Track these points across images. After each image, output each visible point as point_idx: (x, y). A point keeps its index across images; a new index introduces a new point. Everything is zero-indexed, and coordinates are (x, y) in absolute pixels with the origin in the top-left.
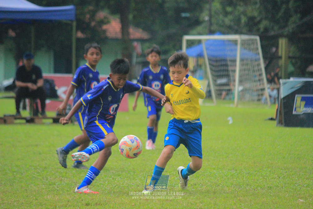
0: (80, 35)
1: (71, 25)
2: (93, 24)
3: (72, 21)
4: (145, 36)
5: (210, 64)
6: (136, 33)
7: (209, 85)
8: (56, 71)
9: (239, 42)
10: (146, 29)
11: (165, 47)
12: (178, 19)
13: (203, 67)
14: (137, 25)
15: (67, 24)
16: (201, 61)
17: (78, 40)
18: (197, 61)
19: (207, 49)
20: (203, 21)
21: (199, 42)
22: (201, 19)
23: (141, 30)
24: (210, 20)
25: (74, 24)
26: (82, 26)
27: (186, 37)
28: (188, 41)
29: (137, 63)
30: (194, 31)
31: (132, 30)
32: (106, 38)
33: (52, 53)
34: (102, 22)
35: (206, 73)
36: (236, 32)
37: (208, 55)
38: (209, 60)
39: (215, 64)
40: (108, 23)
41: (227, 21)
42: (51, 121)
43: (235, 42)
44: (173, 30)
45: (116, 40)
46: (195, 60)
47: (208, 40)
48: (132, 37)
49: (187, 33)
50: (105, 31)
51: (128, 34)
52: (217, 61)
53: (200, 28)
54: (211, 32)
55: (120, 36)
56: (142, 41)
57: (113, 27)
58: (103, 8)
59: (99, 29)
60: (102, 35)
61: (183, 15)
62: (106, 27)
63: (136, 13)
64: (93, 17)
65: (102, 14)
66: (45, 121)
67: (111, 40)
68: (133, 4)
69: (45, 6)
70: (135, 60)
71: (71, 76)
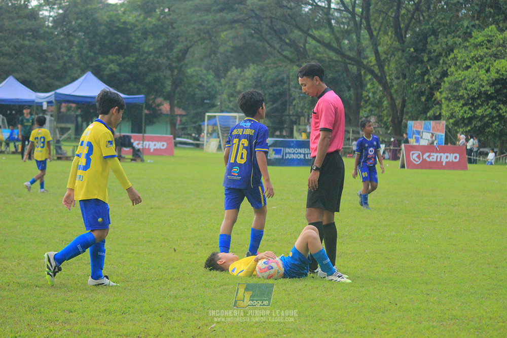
0: (146, 112)
1: (142, 107)
2: (154, 106)
3: (142, 104)
4: (184, 113)
5: (221, 130)
6: (178, 111)
7: (220, 142)
8: (132, 132)
9: (238, 117)
10: (184, 109)
11: (194, 120)
12: (202, 103)
13: (217, 131)
14: (180, 107)
15: (139, 105)
16: (215, 128)
17: (146, 114)
18: (213, 128)
19: (219, 121)
20: (217, 105)
21: (215, 116)
22: (215, 104)
23: (181, 109)
24: (221, 104)
25: (144, 105)
26: (148, 107)
27: (208, 114)
28: (208, 116)
29: (179, 128)
30: (211, 111)
31: (176, 109)
32: (161, 113)
33: (130, 121)
34: (159, 105)
35: (218, 134)
36: (236, 112)
37: (220, 124)
38: (220, 127)
39: (224, 129)
40: (163, 105)
41: (231, 106)
42: (130, 160)
43: (235, 117)
44: (199, 110)
45: (168, 115)
46: (212, 127)
47: (219, 116)
48: (176, 113)
49: (208, 112)
50: (160, 110)
51: (174, 111)
52: (225, 128)
53: (215, 109)
54: (222, 112)
55: (169, 113)
56: (181, 116)
57: (166, 107)
58: (159, 97)
59: (157, 108)
60: (159, 112)
61: (206, 101)
62: (161, 107)
63: (179, 100)
64: (154, 102)
65: (159, 100)
66: (126, 160)
67: (164, 114)
68: (177, 95)
69: (127, 95)
70: (177, 127)
71: (141, 135)
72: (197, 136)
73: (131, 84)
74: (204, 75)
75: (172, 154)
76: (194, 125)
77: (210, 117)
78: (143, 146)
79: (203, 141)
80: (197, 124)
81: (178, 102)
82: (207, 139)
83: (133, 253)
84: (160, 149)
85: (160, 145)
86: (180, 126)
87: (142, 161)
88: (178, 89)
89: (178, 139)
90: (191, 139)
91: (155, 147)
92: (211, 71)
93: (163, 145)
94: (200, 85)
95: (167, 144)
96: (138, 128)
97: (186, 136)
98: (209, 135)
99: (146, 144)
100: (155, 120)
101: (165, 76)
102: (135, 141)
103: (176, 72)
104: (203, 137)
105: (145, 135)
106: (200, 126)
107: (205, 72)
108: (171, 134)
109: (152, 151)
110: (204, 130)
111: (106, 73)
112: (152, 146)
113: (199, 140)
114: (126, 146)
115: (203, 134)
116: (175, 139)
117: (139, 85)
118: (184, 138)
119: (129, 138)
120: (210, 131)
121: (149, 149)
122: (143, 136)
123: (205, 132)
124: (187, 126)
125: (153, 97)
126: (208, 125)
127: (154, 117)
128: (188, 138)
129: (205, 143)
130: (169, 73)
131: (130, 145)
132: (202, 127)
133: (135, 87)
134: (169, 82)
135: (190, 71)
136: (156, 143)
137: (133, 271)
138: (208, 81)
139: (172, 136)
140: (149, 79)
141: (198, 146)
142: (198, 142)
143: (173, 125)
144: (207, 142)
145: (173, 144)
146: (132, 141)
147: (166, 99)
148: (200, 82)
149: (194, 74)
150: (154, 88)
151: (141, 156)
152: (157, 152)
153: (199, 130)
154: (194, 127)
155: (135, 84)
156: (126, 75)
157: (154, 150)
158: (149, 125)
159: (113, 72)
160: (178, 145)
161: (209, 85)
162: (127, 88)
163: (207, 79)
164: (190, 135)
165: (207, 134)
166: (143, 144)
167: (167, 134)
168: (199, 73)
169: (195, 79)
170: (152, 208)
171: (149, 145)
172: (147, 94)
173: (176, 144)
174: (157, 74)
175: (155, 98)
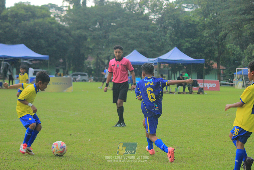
0: (205, 68)
1: (203, 65)
2: (209, 64)
3: (203, 64)
4: (224, 68)
5: (244, 77)
6: (222, 67)
7: (244, 83)
8: (197, 79)
10: (225, 66)
11: (230, 72)
12: (234, 63)
13: (242, 77)
14: (222, 65)
17: (205, 69)
19: (243, 72)
21: (241, 70)
22: (241, 63)
23: (223, 66)
24: (244, 63)
25: (204, 64)
26: (206, 65)
27: (237, 69)
28: (237, 70)
29: (222, 76)
30: (239, 67)
31: (220, 66)
32: (213, 68)
33: (197, 73)
34: (211, 64)
35: (243, 79)
37: (243, 74)
39: (246, 77)
42: (197, 93)
44: (233, 66)
45: (216, 69)
47: (243, 69)
48: (220, 68)
49: (237, 67)
50: (212, 67)
51: (219, 67)
53: (241, 66)
54: (244, 67)
55: (217, 68)
56: (223, 70)
57: (215, 65)
58: (212, 60)
59: (211, 66)
60: (212, 68)
61: (236, 62)
62: (213, 65)
63: (222, 61)
64: (209, 62)
65: (212, 62)
66: (195, 93)
67: (214, 69)
68: (221, 59)
69: (195, 59)
70: (221, 75)
71: (203, 80)
72: (231, 80)
73: (197, 54)
74: (235, 48)
75: (219, 90)
76: (230, 74)
77: (238, 70)
78: (204, 86)
79: (235, 83)
80: (231, 74)
81: (221, 63)
82: (237, 81)
83: (200, 142)
84: (212, 87)
85: (212, 85)
86: (222, 75)
87: (203, 93)
88: (222, 56)
89: (222, 82)
90: (228, 82)
91: (210, 86)
92: (238, 46)
93: (214, 85)
94: (233, 53)
95: (216, 85)
96: (201, 76)
97: (226, 80)
98: (238, 79)
99: (205, 85)
100: (209, 72)
101: (215, 49)
102: (199, 83)
103: (220, 47)
104: (235, 81)
105: (205, 80)
106: (233, 75)
107: (235, 46)
108: (218, 79)
109: (208, 88)
110: (235, 77)
111: (184, 47)
112: (208, 85)
113: (232, 82)
114: (195, 86)
115: (235, 79)
116: (220, 82)
117: (201, 54)
118: (225, 81)
119: (196, 81)
120: (238, 78)
121: (207, 87)
122: (204, 81)
123: (236, 78)
124: (226, 75)
125: (208, 60)
126: (237, 74)
127: (209, 70)
128: (226, 81)
129: (236, 84)
130: (216, 47)
131: (197, 85)
132: (234, 75)
133: (199, 55)
134: (217, 52)
135: (228, 46)
136: (210, 84)
137: (201, 151)
138: (237, 51)
139: (218, 80)
140: (206, 50)
141: (232, 85)
142: (232, 83)
143: (219, 74)
144: (237, 83)
145: (219, 84)
146: (198, 83)
147: (215, 61)
148: (233, 51)
149: (230, 47)
150: (209, 55)
151: (203, 91)
152: (211, 89)
153: (233, 77)
154: (230, 76)
155: (199, 53)
156: (194, 49)
157: (209, 88)
158: (206, 74)
159: (188, 47)
160: (222, 85)
161: (237, 53)
162: (195, 55)
163: (236, 50)
164: (228, 80)
165: (237, 79)
166: (204, 84)
167: (215, 79)
168: (232, 47)
169: (230, 50)
170: (209, 118)
171: (207, 85)
172: (205, 58)
173: (221, 85)
174: (210, 48)
175: (209, 61)
